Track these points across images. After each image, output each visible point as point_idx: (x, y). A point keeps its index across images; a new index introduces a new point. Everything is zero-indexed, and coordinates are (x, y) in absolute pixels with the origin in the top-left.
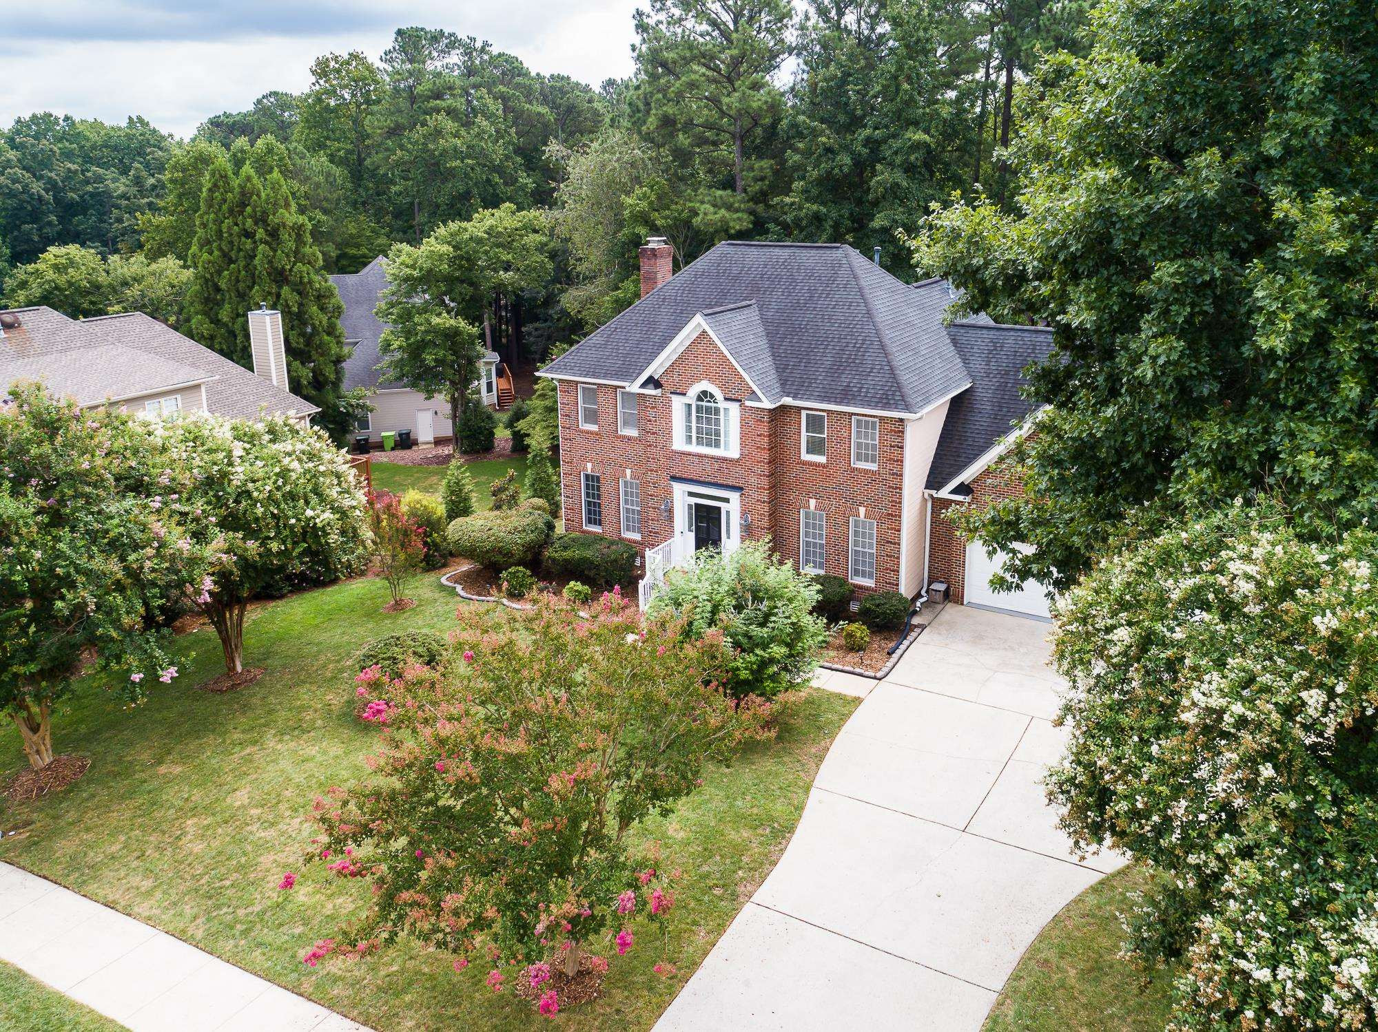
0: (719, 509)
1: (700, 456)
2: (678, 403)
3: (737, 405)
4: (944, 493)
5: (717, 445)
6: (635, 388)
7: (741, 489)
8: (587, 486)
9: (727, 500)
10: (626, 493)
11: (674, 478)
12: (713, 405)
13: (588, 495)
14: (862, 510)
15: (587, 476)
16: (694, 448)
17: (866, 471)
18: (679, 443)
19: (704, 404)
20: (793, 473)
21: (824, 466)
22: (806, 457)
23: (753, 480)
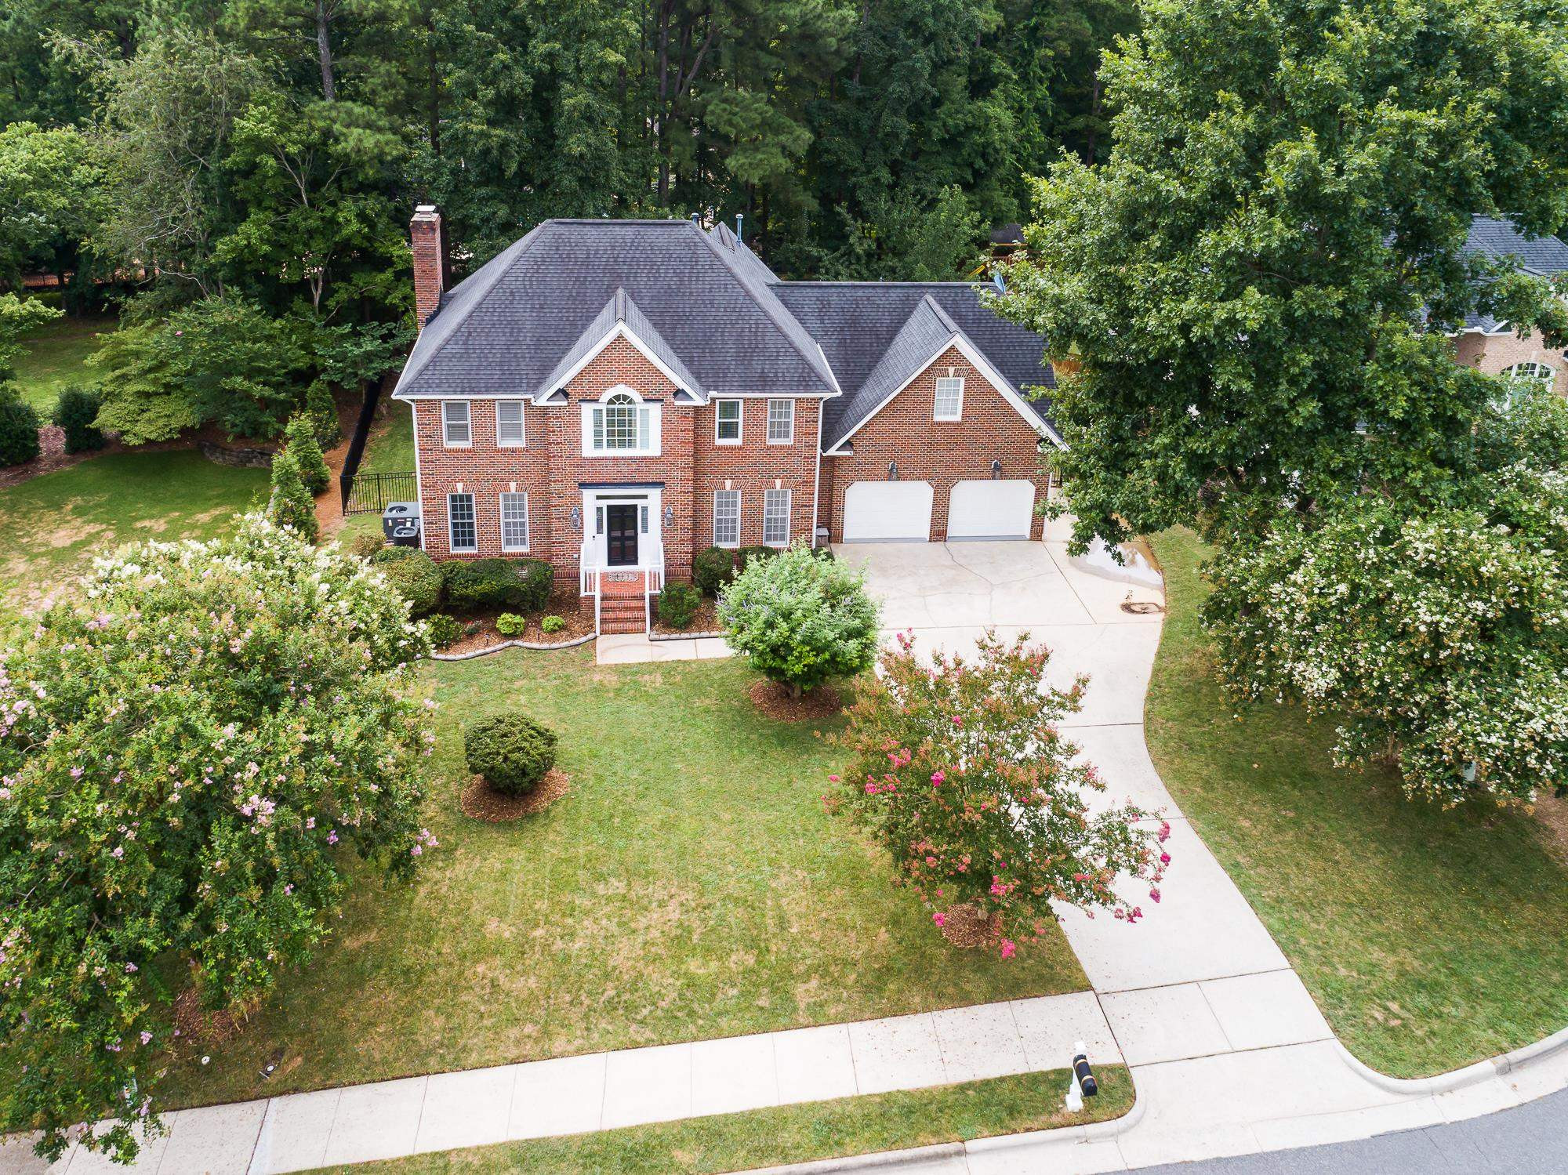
0: (635, 507)
1: (615, 459)
2: (587, 411)
3: (658, 405)
4: (832, 452)
5: (631, 444)
6: (542, 401)
7: (662, 484)
8: (454, 508)
9: (645, 497)
10: (506, 507)
11: (583, 485)
12: (626, 406)
13: (454, 516)
14: (778, 482)
15: (454, 498)
16: (606, 452)
17: (782, 447)
18: (588, 450)
19: (616, 407)
20: (709, 457)
21: (740, 448)
22: (720, 442)
23: (677, 474)
